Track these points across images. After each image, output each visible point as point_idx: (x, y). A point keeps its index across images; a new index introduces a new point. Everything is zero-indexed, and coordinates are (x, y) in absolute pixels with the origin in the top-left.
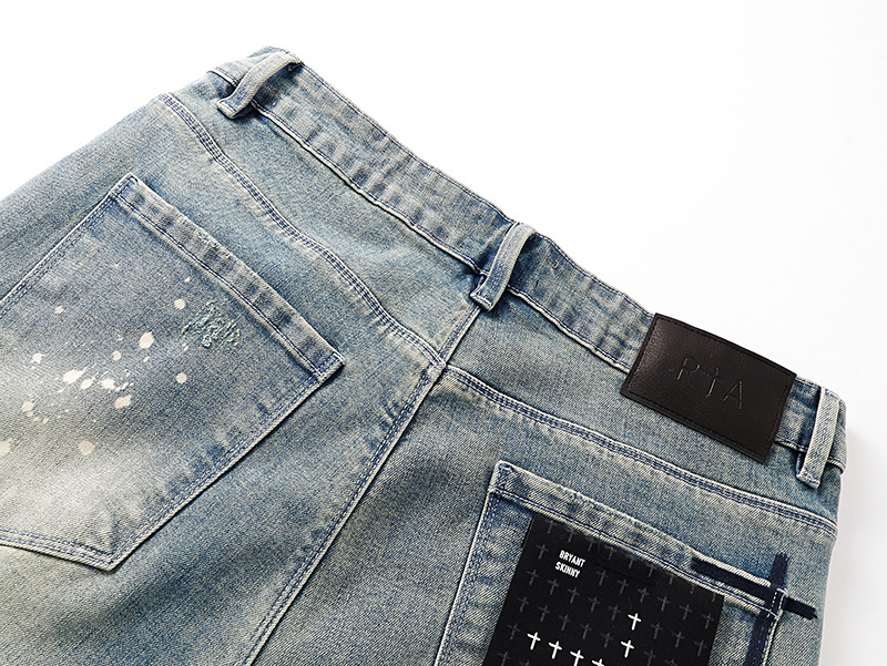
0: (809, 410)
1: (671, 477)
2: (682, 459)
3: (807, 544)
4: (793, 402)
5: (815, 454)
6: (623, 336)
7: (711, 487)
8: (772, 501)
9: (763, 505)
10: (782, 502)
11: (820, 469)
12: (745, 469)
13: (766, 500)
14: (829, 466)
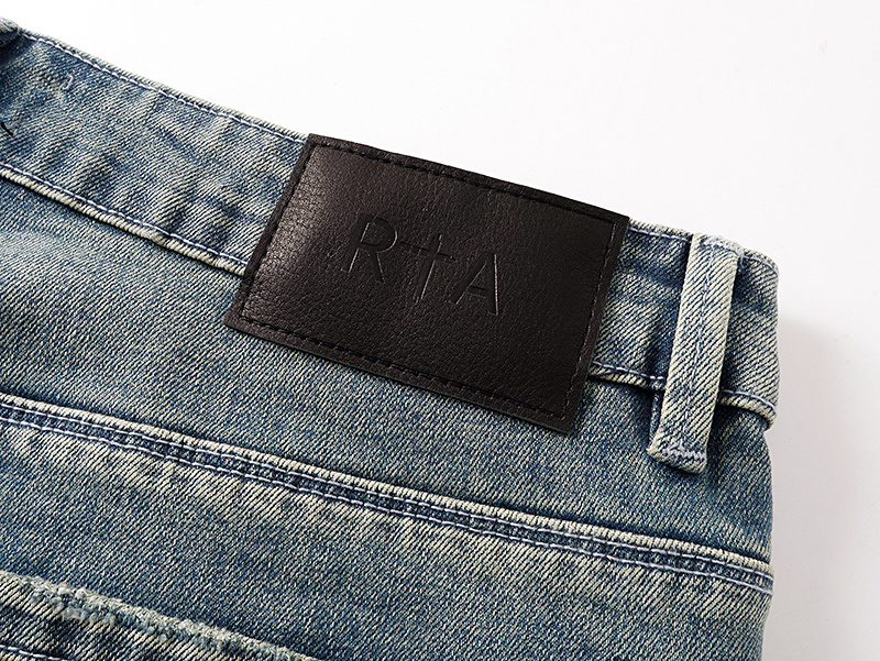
0: (665, 292)
1: (337, 508)
2: (370, 457)
3: (681, 626)
4: (629, 281)
5: (684, 391)
6: (231, 197)
7: (441, 515)
8: (585, 528)
9: (563, 540)
10: (611, 526)
11: (702, 424)
12: (523, 456)
13: (570, 526)
14: (725, 414)
